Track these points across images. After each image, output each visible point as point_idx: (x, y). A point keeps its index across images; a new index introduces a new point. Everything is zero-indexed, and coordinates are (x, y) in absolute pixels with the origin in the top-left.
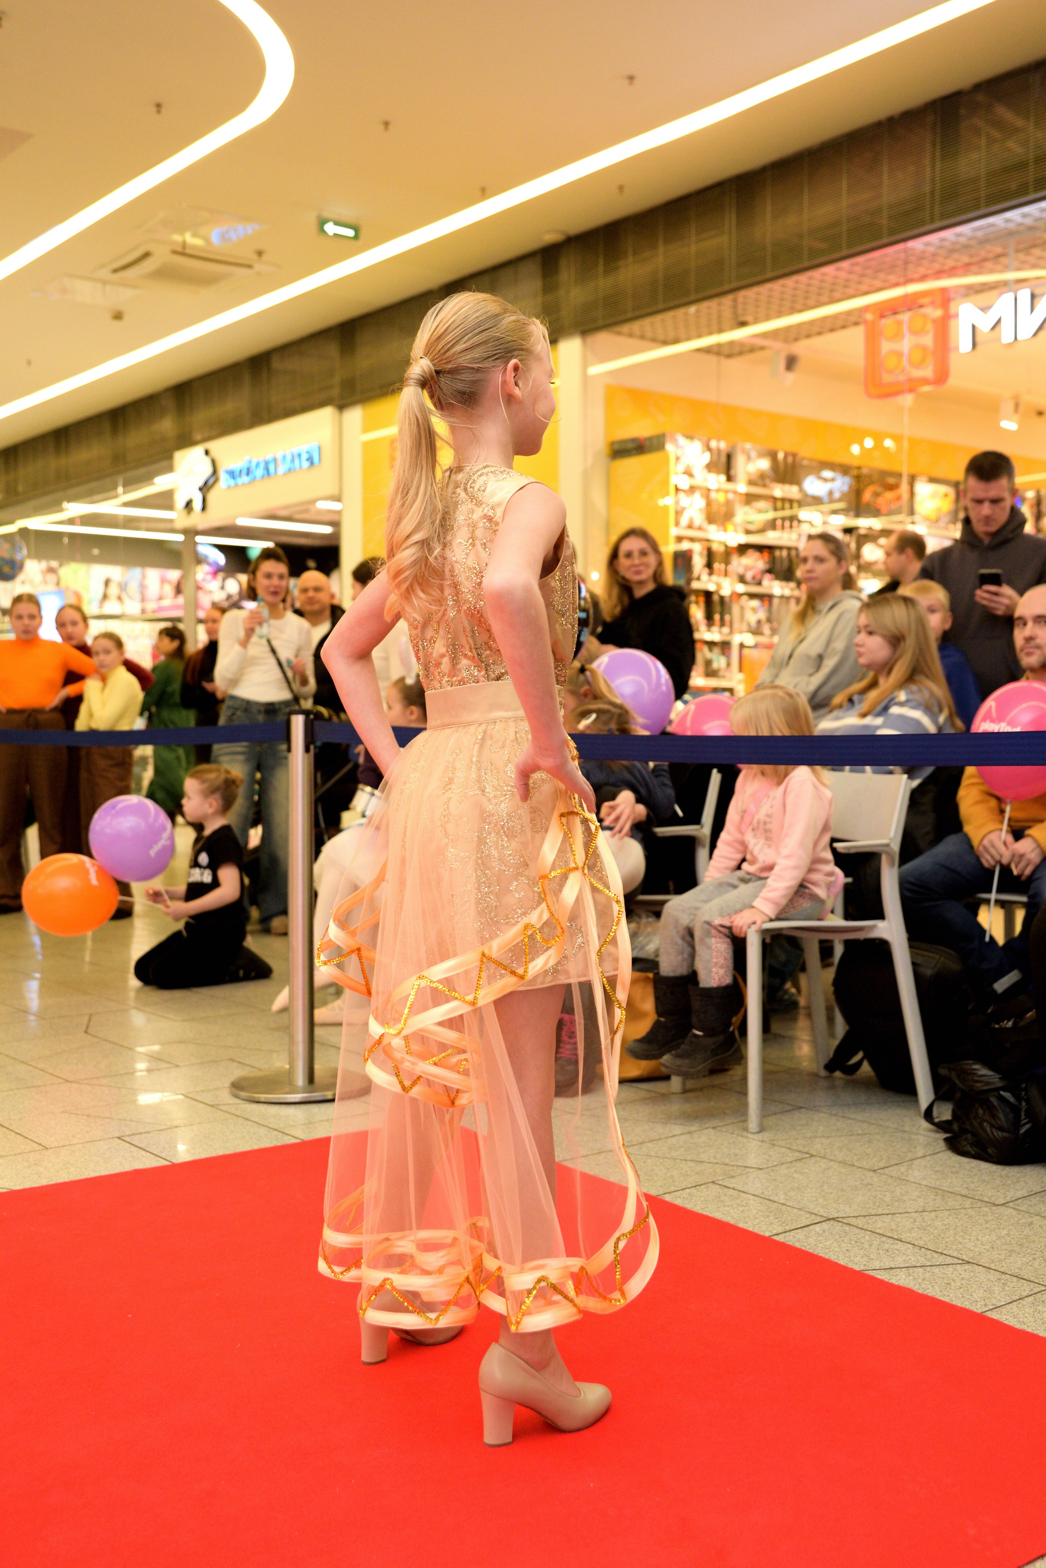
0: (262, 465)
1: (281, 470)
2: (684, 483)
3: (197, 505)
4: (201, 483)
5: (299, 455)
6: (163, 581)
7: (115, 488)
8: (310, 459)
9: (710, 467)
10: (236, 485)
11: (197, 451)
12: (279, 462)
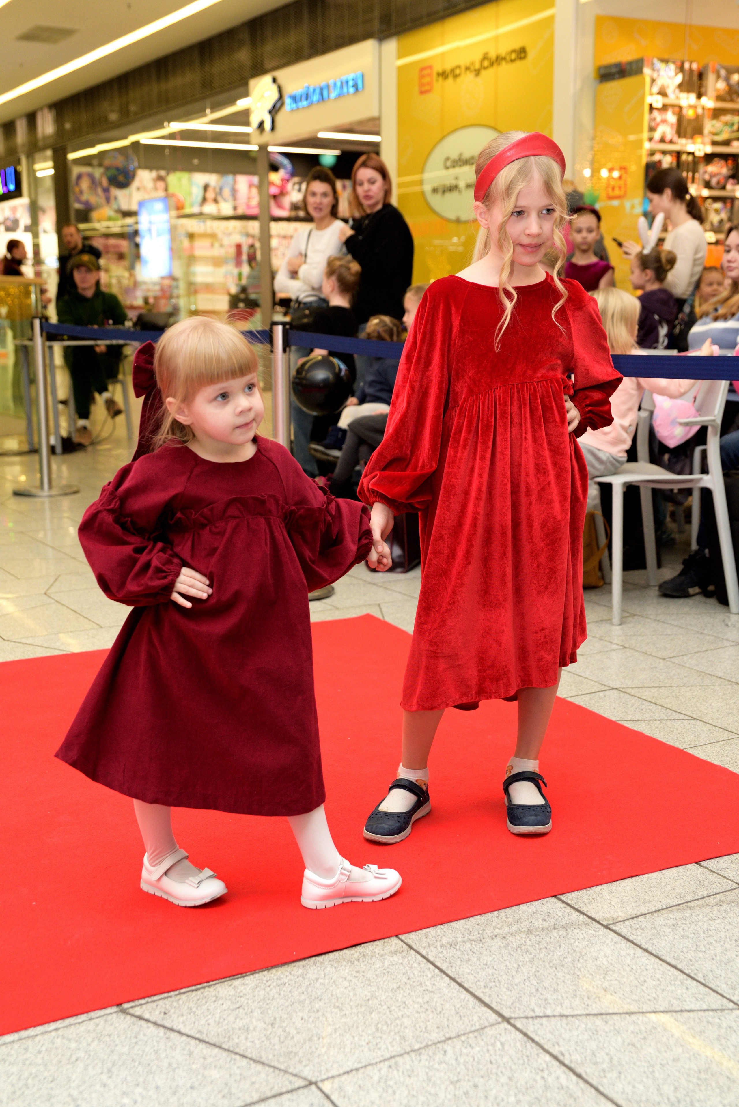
0: (318, 91)
1: (333, 95)
2: (658, 102)
3: (268, 126)
4: (269, 106)
5: (347, 82)
6: (251, 185)
7: (205, 111)
8: (355, 86)
9: (682, 87)
10: (298, 108)
11: (267, 79)
12: (331, 88)
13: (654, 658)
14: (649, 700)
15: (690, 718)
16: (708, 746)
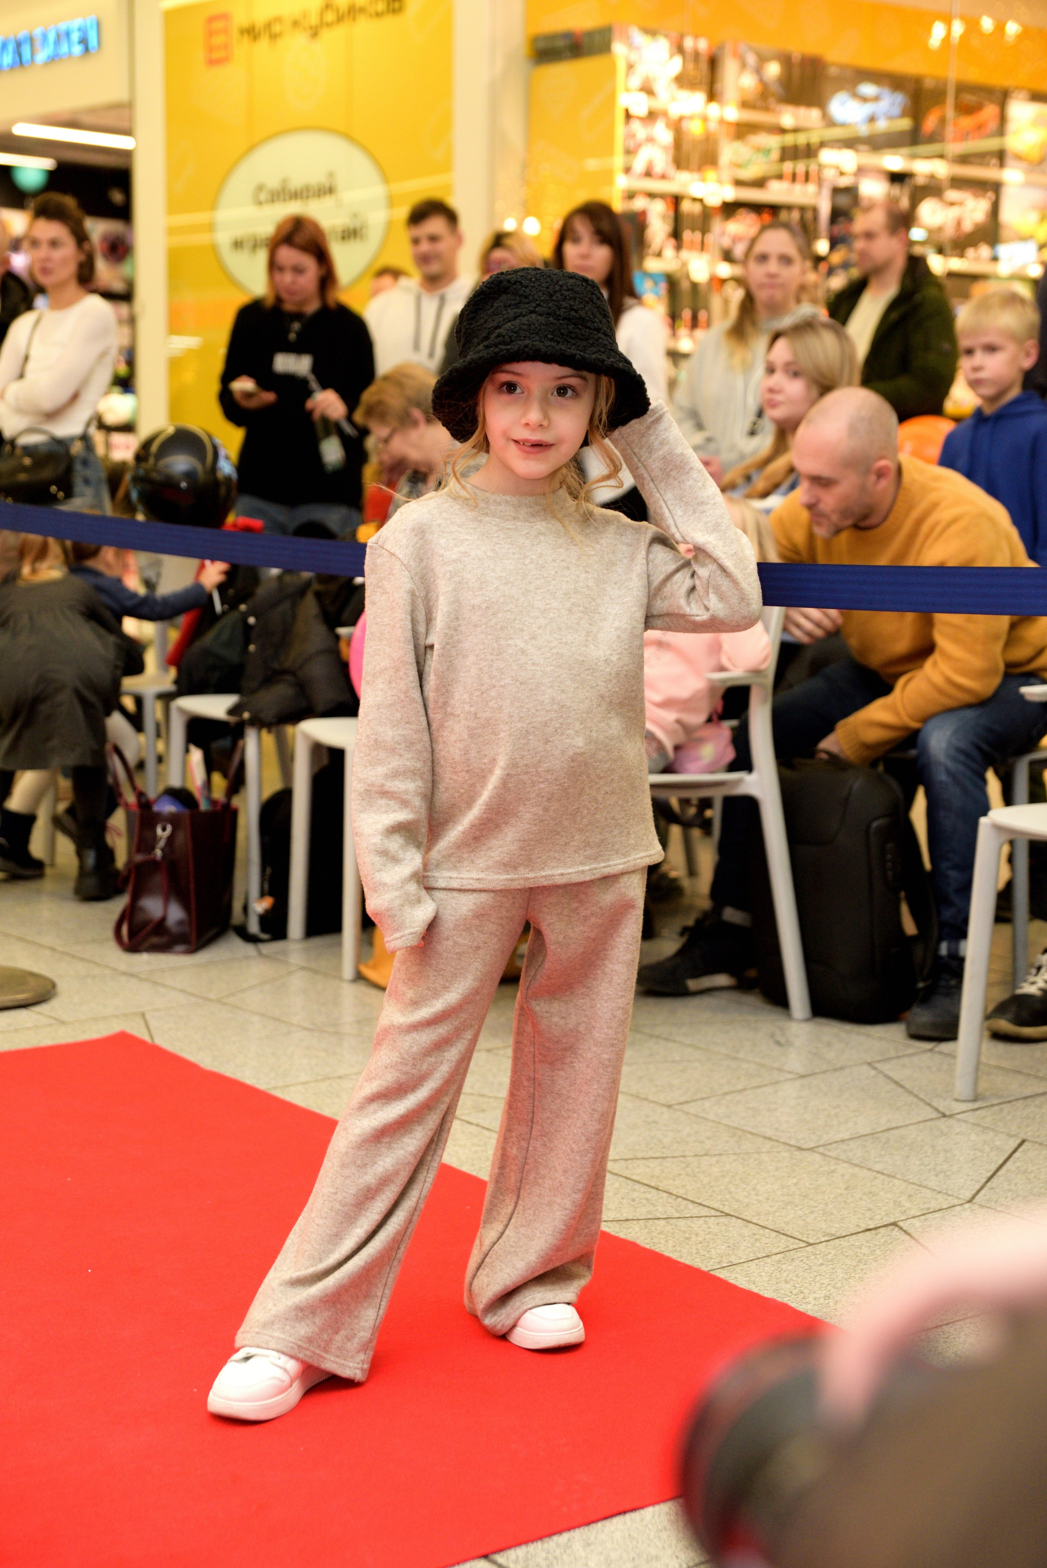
0: (11, 46)
1: (41, 56)
2: (640, 105)
5: (68, 34)
8: (84, 42)
9: (682, 81)
12: (38, 43)
13: (652, 1105)
14: (646, 1181)
15: (718, 1214)
16: (753, 1265)
